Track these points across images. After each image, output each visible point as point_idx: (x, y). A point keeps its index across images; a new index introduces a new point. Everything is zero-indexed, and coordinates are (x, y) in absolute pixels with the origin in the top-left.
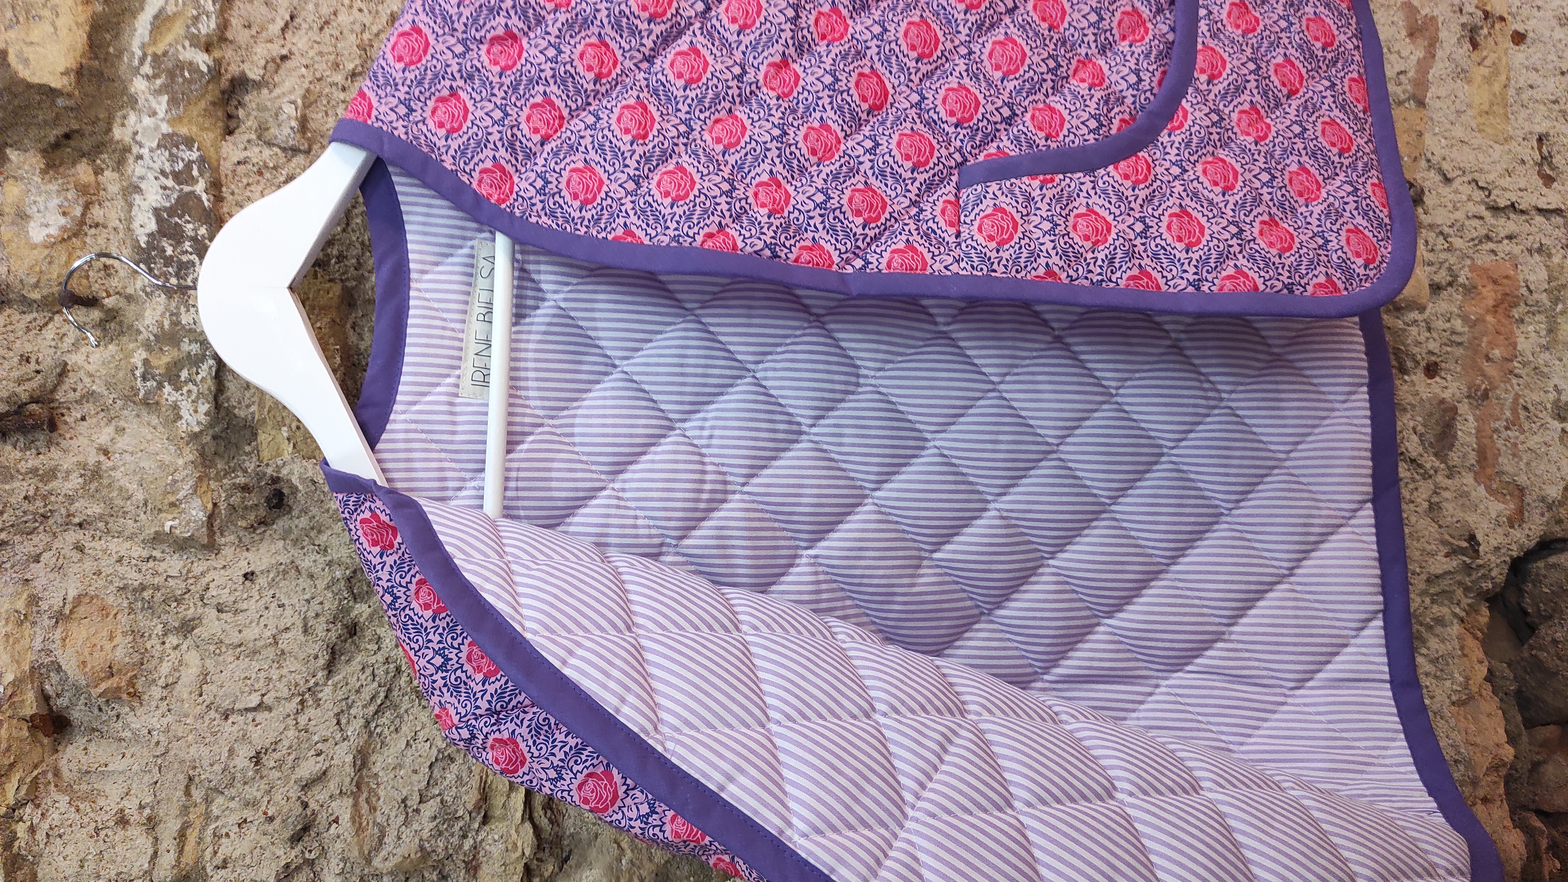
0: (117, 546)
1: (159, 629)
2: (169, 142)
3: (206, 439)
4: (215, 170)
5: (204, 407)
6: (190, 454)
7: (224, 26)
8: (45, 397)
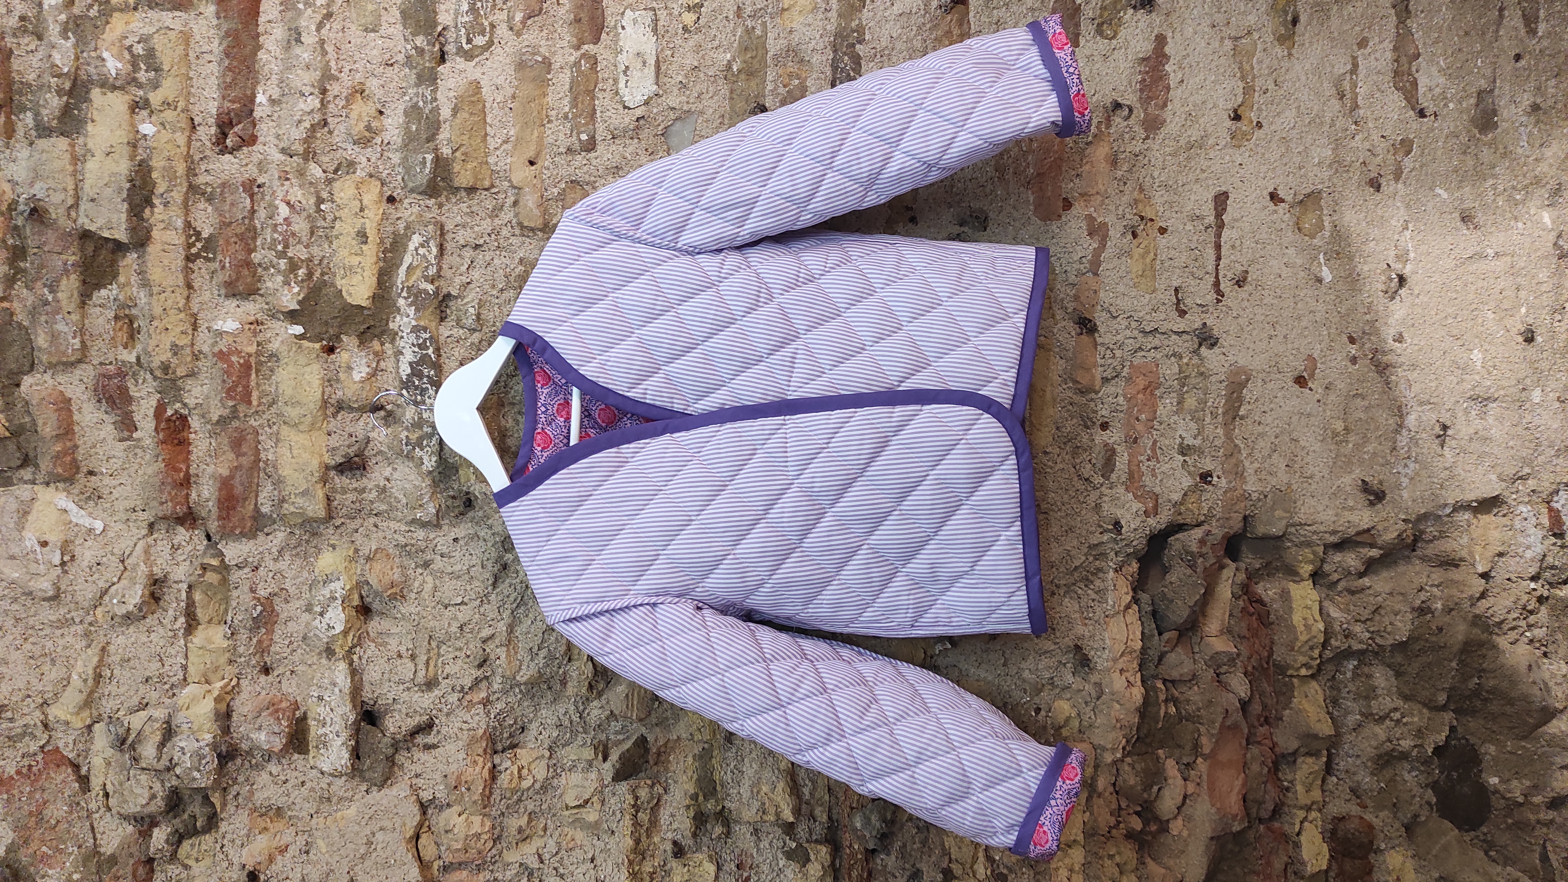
0: (393, 525)
1: (413, 566)
2: (416, 330)
3: (435, 474)
4: (437, 342)
5: (434, 459)
6: (428, 481)
7: (440, 269)
8: (360, 454)
